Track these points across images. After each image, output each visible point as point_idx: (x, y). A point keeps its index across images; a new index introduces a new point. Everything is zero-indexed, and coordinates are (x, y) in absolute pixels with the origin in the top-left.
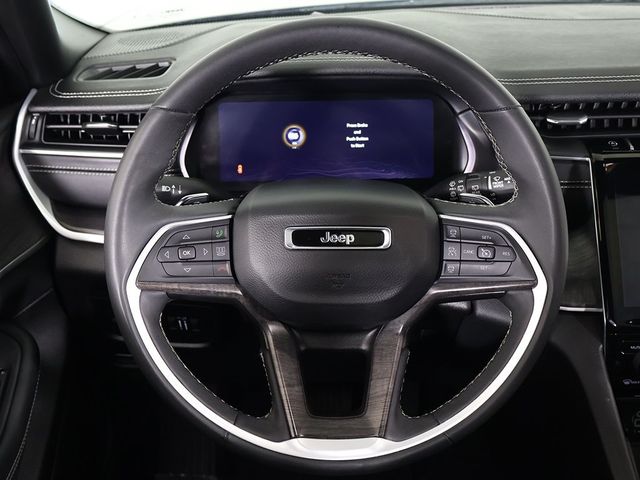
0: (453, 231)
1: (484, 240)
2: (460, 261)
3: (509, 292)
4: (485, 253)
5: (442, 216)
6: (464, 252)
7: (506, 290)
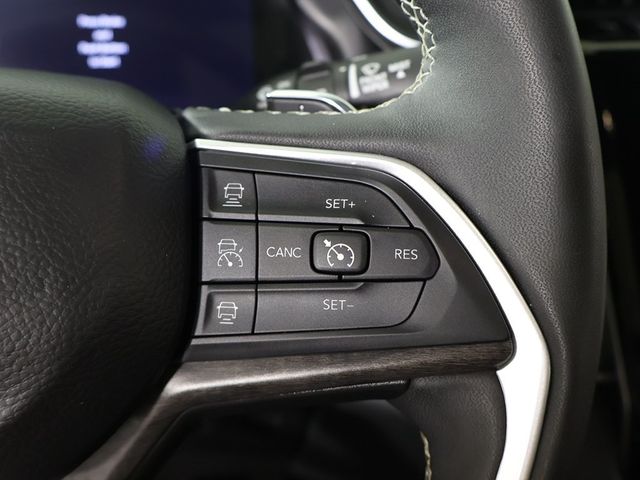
0: (233, 190)
1: (333, 213)
2: (256, 283)
3: (420, 383)
4: (335, 255)
5: (200, 143)
6: (267, 252)
7: (410, 375)
